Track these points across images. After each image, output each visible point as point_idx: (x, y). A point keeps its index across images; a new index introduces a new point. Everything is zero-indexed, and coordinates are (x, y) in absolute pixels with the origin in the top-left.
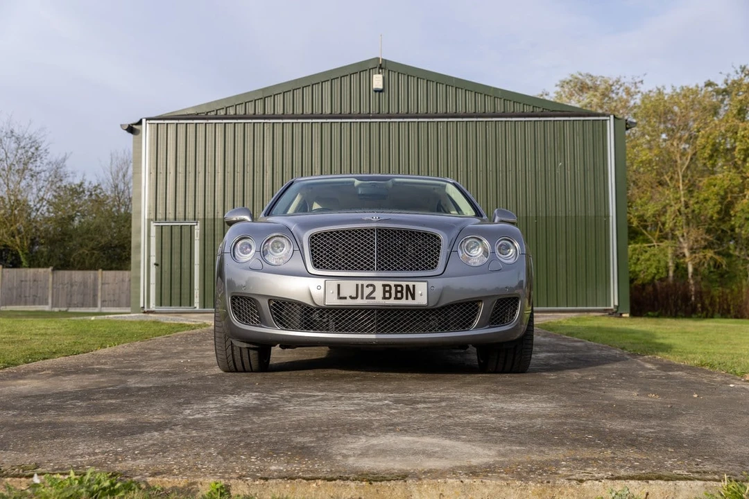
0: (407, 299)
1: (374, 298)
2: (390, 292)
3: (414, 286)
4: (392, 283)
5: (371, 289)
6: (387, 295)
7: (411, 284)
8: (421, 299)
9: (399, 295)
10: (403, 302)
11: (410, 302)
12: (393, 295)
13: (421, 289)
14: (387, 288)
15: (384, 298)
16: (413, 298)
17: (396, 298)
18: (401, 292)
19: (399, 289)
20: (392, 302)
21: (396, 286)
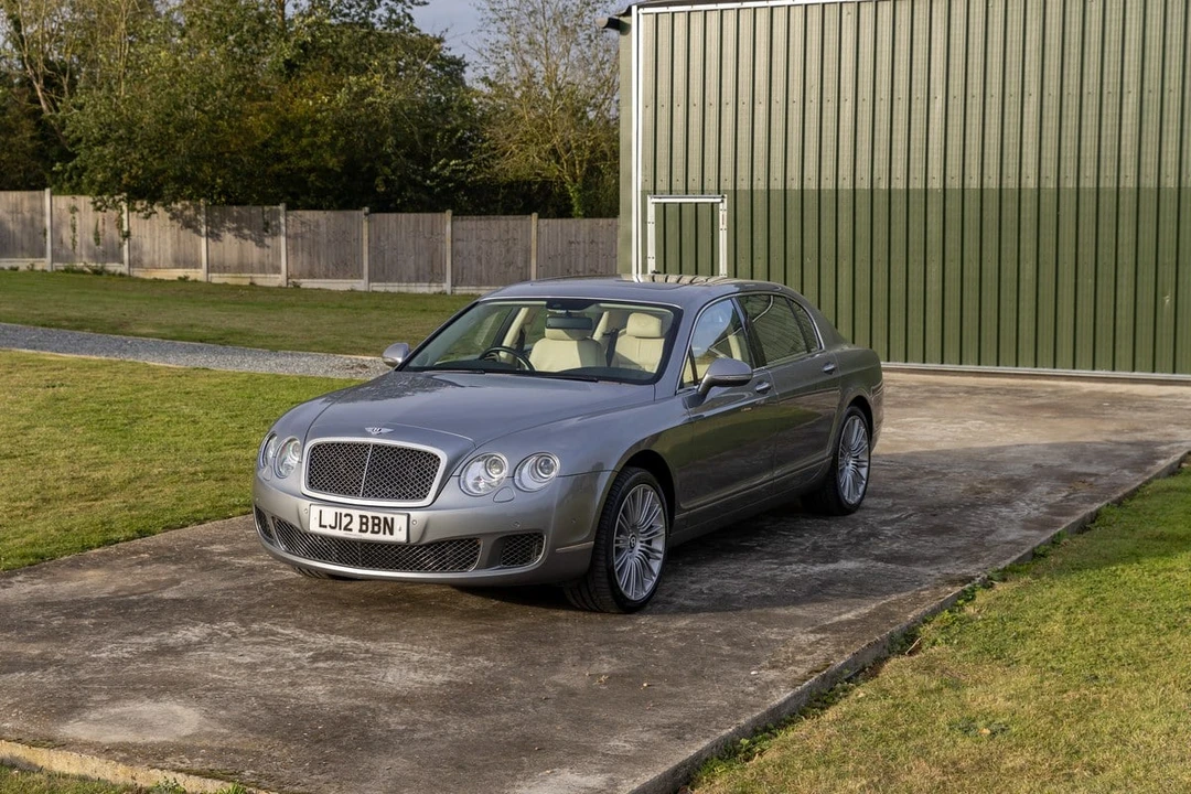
0: (384, 533)
1: (351, 530)
2: (366, 524)
3: (392, 519)
4: (370, 514)
5: (348, 519)
6: (364, 527)
7: (389, 517)
8: (399, 536)
9: (376, 529)
10: (381, 537)
11: (387, 537)
12: (370, 529)
13: (400, 522)
14: (364, 520)
15: (361, 531)
16: (391, 533)
17: (373, 532)
18: (379, 525)
19: (376, 521)
20: (368, 536)
21: (373, 518)
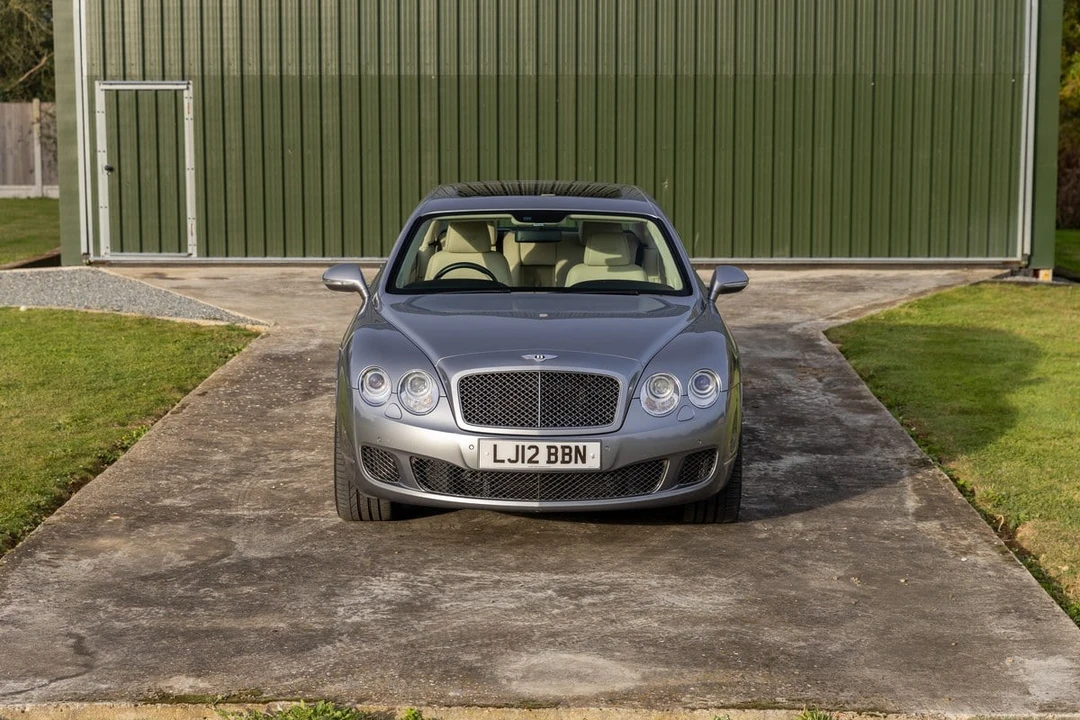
0: (576, 462)
1: (537, 462)
2: (556, 454)
3: (585, 447)
4: (559, 444)
5: (533, 451)
6: (553, 458)
7: (581, 445)
8: (593, 462)
9: (567, 458)
10: (572, 466)
11: (580, 466)
12: (560, 459)
13: (593, 450)
14: (553, 451)
15: (549, 462)
17: (563, 462)
18: (569, 454)
19: (567, 451)
20: (558, 466)
21: (563, 448)
